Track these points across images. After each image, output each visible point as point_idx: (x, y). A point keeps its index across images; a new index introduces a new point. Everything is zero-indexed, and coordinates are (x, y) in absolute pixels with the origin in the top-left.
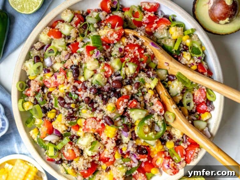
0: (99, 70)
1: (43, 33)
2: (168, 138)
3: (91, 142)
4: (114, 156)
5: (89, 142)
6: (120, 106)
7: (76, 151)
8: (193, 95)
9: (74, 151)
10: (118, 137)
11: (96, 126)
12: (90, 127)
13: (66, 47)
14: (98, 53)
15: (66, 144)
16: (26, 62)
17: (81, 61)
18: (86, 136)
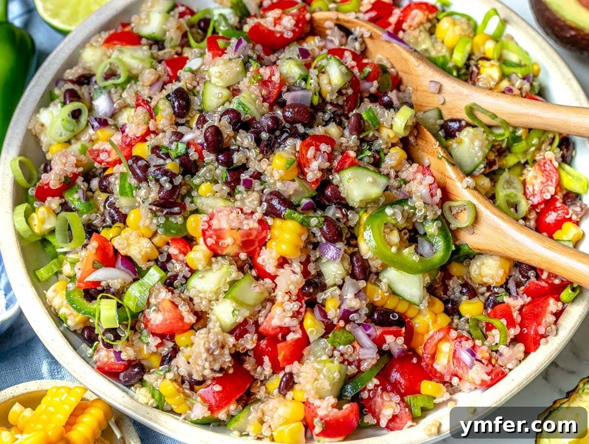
0: (244, 84)
1: (92, 45)
2: (461, 292)
3: (228, 280)
4: (301, 323)
5: (223, 281)
6: (308, 161)
7: (184, 307)
8: (524, 183)
9: (180, 308)
10: (311, 268)
11: (241, 223)
12: (225, 225)
13: (152, 62)
14: (240, 42)
15: (154, 285)
16: (41, 110)
17: (195, 87)
18: (214, 266)
